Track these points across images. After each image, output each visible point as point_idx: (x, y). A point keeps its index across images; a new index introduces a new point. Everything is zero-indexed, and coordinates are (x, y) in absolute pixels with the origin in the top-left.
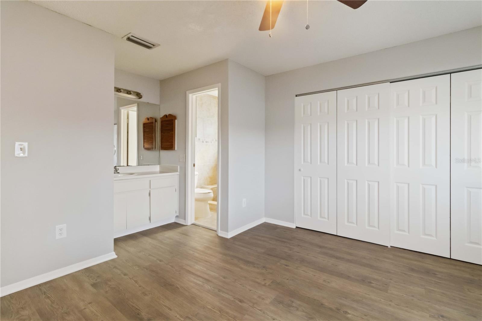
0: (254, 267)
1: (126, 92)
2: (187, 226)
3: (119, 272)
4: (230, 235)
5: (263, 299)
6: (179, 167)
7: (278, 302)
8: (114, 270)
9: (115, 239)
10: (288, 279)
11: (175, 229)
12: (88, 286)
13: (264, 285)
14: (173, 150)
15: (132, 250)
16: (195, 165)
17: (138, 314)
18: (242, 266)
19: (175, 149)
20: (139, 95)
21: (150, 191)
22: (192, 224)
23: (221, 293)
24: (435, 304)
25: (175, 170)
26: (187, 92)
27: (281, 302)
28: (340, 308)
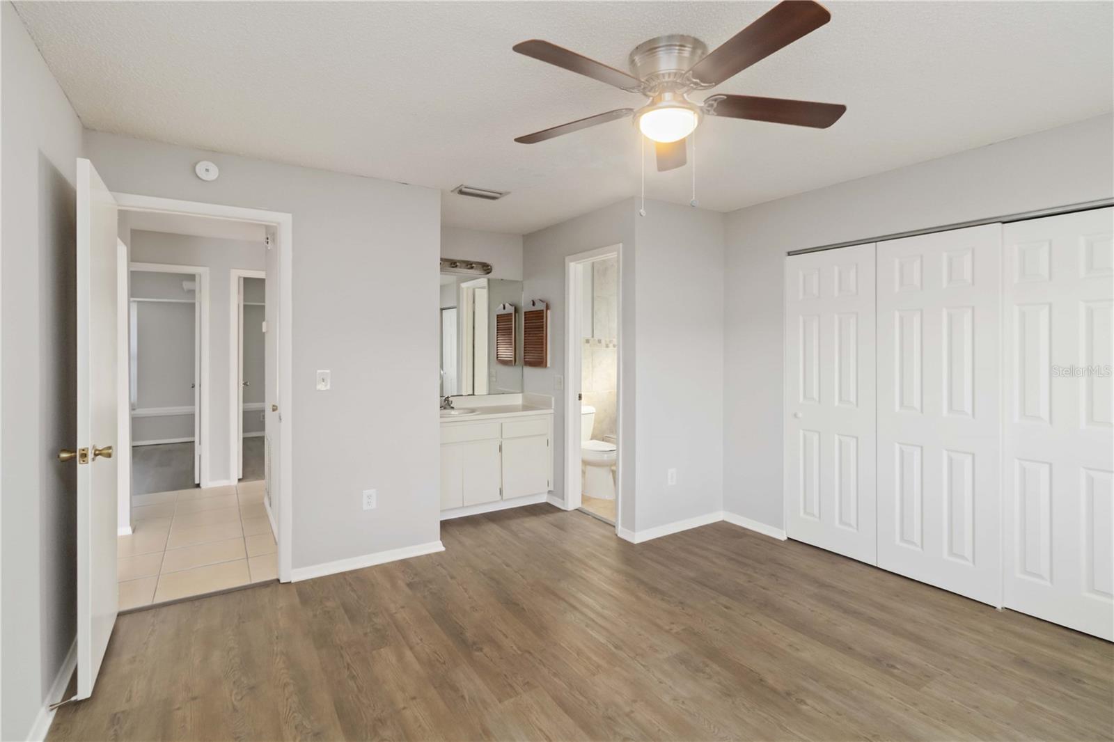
0: (663, 600)
1: (464, 265)
2: (566, 513)
3: (444, 572)
4: (638, 537)
5: (656, 651)
6: (553, 399)
7: (682, 660)
8: (439, 568)
9: (441, 522)
10: (716, 630)
11: (543, 516)
12: (401, 584)
13: (668, 632)
14: (543, 367)
15: (468, 542)
16: (583, 397)
17: (461, 633)
18: (641, 594)
19: (546, 365)
20: (486, 268)
21: (501, 443)
22: (577, 510)
23: (589, 630)
24: (1019, 731)
25: (548, 406)
26: (567, 259)
27: (684, 661)
28: (793, 693)
